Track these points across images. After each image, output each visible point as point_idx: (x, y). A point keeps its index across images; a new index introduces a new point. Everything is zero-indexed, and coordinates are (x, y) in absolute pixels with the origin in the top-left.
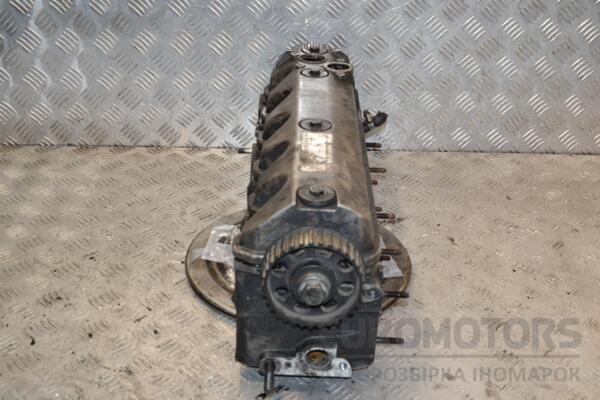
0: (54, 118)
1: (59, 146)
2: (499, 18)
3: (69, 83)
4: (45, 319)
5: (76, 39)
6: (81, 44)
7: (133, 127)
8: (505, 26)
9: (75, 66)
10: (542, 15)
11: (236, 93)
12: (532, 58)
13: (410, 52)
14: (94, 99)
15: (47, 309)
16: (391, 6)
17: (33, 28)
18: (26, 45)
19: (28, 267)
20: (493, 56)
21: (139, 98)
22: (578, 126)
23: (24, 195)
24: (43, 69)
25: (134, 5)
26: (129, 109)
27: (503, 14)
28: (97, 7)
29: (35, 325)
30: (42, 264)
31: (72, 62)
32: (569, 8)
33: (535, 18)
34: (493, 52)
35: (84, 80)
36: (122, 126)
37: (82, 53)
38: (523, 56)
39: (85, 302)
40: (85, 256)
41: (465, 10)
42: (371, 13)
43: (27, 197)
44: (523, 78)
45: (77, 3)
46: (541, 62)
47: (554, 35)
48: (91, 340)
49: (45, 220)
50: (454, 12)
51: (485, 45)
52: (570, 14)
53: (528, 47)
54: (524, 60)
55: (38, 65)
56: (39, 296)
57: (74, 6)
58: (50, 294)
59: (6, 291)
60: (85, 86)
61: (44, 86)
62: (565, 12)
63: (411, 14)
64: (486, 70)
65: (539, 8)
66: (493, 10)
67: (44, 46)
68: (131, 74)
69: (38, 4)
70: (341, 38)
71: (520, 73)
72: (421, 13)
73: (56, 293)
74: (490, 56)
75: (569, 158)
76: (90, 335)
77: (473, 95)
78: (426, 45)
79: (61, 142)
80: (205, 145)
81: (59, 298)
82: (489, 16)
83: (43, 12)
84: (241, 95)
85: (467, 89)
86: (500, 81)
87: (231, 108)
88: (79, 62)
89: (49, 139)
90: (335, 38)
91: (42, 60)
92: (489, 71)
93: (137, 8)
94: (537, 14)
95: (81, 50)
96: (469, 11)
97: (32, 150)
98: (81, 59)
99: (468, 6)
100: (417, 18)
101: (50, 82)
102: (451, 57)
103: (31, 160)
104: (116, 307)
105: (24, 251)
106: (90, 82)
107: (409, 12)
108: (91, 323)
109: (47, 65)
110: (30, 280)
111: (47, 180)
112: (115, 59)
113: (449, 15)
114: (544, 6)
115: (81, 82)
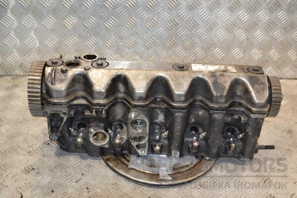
0: (21, 61)
1: (24, 76)
2: (257, 11)
3: (30, 44)
4: (27, 182)
5: (33, 20)
6: (36, 23)
8: (259, 15)
9: (32, 34)
10: (279, 9)
12: (273, 31)
13: (210, 28)
14: (43, 52)
15: (28, 176)
16: (201, 4)
17: (9, 14)
18: (5, 23)
19: (14, 150)
20: (253, 30)
21: (67, 51)
22: (294, 65)
23: (7, 106)
24: (15, 36)
25: (65, 3)
27: (259, 9)
28: (45, 3)
29: (22, 185)
30: (22, 148)
31: (31, 32)
32: (293, 5)
33: (275, 11)
34: (253, 28)
35: (37, 42)
37: (36, 28)
38: (268, 30)
39: (48, 171)
40: (45, 143)
41: (239, 7)
42: (191, 8)
43: (9, 107)
44: (268, 42)
45: (34, 1)
46: (277, 34)
47: (285, 20)
48: (54, 194)
49: (20, 121)
50: (234, 8)
51: (249, 24)
52: (294, 9)
53: (271, 25)
54: (269, 32)
55: (12, 34)
56: (22, 168)
57: (32, 3)
58: (28, 167)
59: (4, 165)
60: (38, 45)
61: (16, 45)
62: (291, 7)
63: (212, 9)
64: (249, 37)
65: (278, 5)
66: (255, 7)
67: (16, 24)
68: (63, 39)
69: (12, 1)
70: (174, 20)
71: (266, 39)
72: (217, 8)
73: (31, 165)
74: (251, 30)
75: (289, 81)
76: (53, 191)
77: (242, 49)
78: (218, 25)
79: (24, 74)
81: (33, 169)
82: (252, 10)
83: (15, 6)
85: (239, 47)
86: (256, 43)
88: (35, 32)
89: (18, 72)
90: (171, 21)
91: (14, 32)
92: (251, 38)
93: (66, 4)
94: (277, 9)
95: (36, 26)
96: (242, 7)
97: (9, 78)
98: (36, 30)
99: (241, 4)
100: (215, 11)
101: (18, 43)
102: (231, 31)
103: (10, 85)
104: (65, 174)
105: (11, 140)
106: (40, 43)
107: (210, 7)
108: (52, 184)
109: (17, 34)
110: (16, 158)
111: (19, 96)
112: (54, 31)
113: (232, 9)
114: (280, 5)
115: (36, 43)
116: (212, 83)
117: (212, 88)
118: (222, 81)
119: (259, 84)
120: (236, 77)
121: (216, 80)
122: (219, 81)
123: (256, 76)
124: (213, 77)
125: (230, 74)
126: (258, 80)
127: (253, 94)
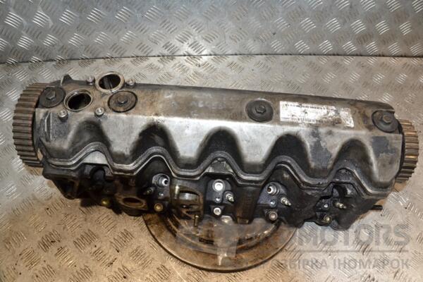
3: (40, 23)
4: (45, 266)
7: (92, 47)
9: (40, 11)
11: (164, 21)
14: (60, 31)
15: (46, 254)
21: (93, 29)
26: (86, 36)
29: (39, 272)
30: (38, 201)
31: (37, 8)
35: (49, 20)
36: (84, 47)
39: (72, 244)
56: (39, 239)
58: (46, 237)
60: (51, 24)
61: (22, 25)
73: (50, 235)
79: (45, 59)
80: (145, 55)
84: (168, 23)
87: (161, 32)
88: (42, 7)
91: (14, 8)
101: (25, 23)
104: (95, 249)
108: (78, 268)
116: (311, 146)
117: (310, 155)
118: (328, 145)
119: (387, 151)
120: (352, 136)
121: (318, 141)
122: (323, 144)
123: (385, 137)
124: (315, 137)
125: (343, 131)
126: (388, 144)
127: (375, 168)
